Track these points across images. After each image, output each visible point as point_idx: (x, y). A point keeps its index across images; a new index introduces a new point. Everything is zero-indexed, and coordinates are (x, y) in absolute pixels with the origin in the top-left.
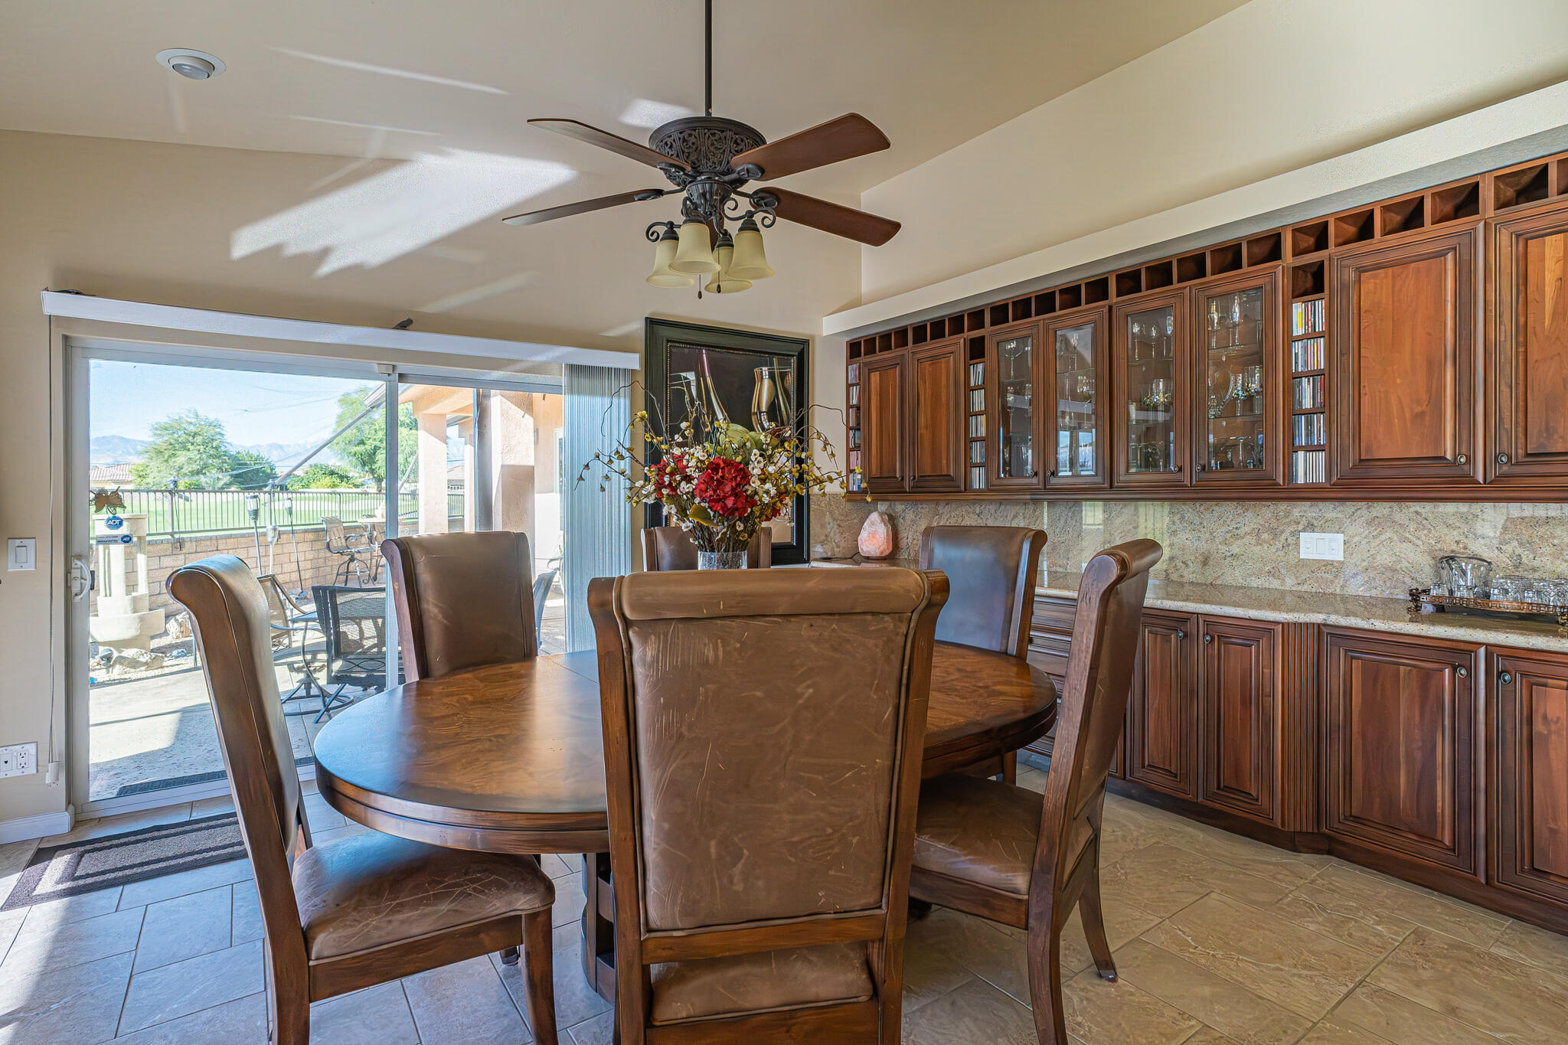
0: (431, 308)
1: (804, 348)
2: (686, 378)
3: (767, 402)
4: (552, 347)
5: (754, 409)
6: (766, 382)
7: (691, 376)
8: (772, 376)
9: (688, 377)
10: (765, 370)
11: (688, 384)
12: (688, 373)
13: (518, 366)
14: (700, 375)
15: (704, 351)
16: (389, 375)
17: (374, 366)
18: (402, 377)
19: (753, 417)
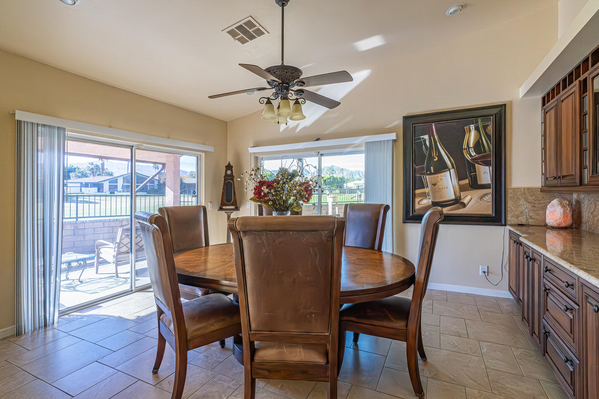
0: (327, 132)
1: (501, 109)
2: (423, 138)
3: (474, 141)
4: (360, 137)
5: (465, 146)
6: (473, 133)
7: (426, 137)
8: (477, 129)
9: (424, 137)
10: (472, 127)
11: (425, 141)
12: (424, 136)
13: (353, 146)
14: (431, 135)
15: (433, 125)
16: (318, 155)
17: (313, 153)
18: (322, 155)
19: (464, 151)
